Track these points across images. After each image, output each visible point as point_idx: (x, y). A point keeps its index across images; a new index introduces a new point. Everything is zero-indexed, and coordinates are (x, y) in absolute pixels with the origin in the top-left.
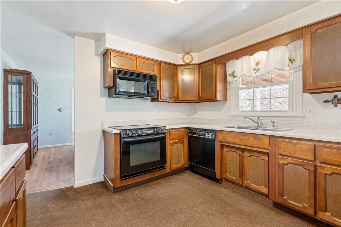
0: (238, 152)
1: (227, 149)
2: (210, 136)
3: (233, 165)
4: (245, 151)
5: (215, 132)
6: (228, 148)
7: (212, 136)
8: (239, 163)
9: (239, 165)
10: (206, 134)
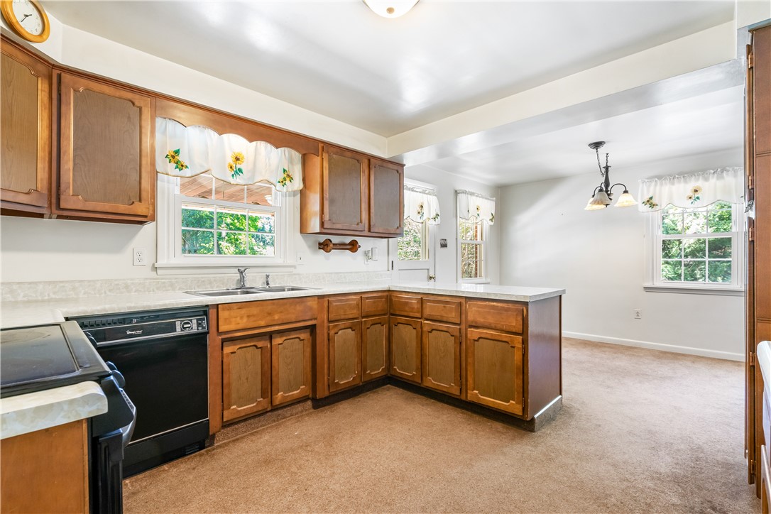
0: (260, 344)
1: (232, 347)
2: (195, 326)
3: (247, 379)
4: (273, 335)
5: (203, 312)
6: (235, 345)
7: (199, 325)
8: (260, 367)
9: (260, 371)
10: (178, 324)
